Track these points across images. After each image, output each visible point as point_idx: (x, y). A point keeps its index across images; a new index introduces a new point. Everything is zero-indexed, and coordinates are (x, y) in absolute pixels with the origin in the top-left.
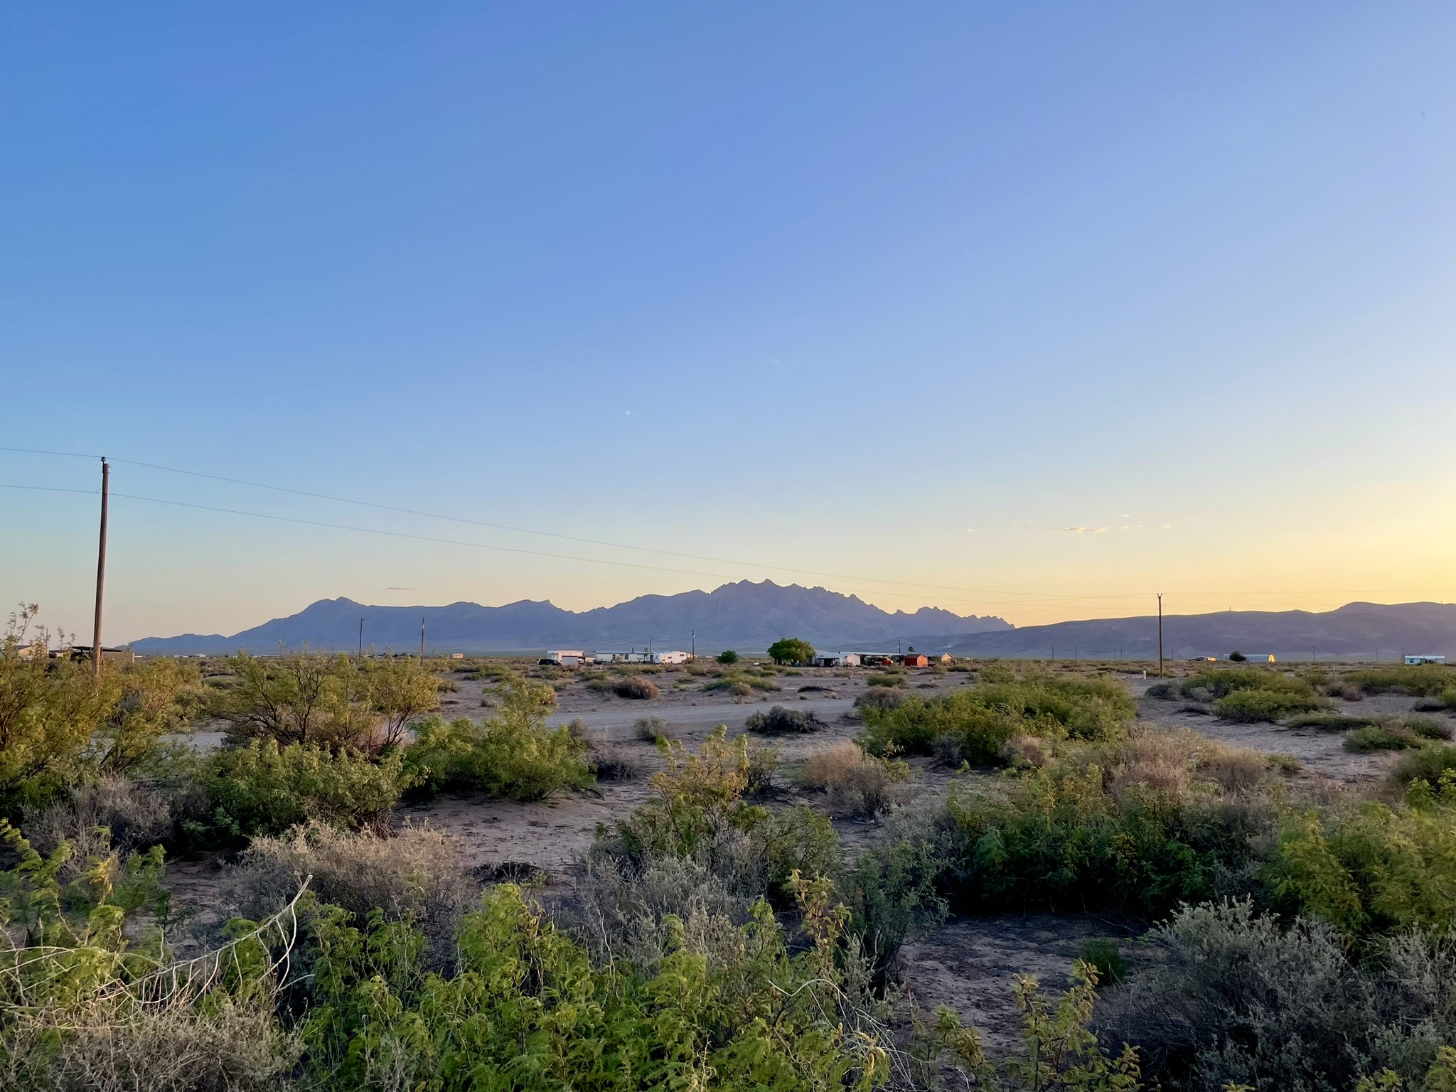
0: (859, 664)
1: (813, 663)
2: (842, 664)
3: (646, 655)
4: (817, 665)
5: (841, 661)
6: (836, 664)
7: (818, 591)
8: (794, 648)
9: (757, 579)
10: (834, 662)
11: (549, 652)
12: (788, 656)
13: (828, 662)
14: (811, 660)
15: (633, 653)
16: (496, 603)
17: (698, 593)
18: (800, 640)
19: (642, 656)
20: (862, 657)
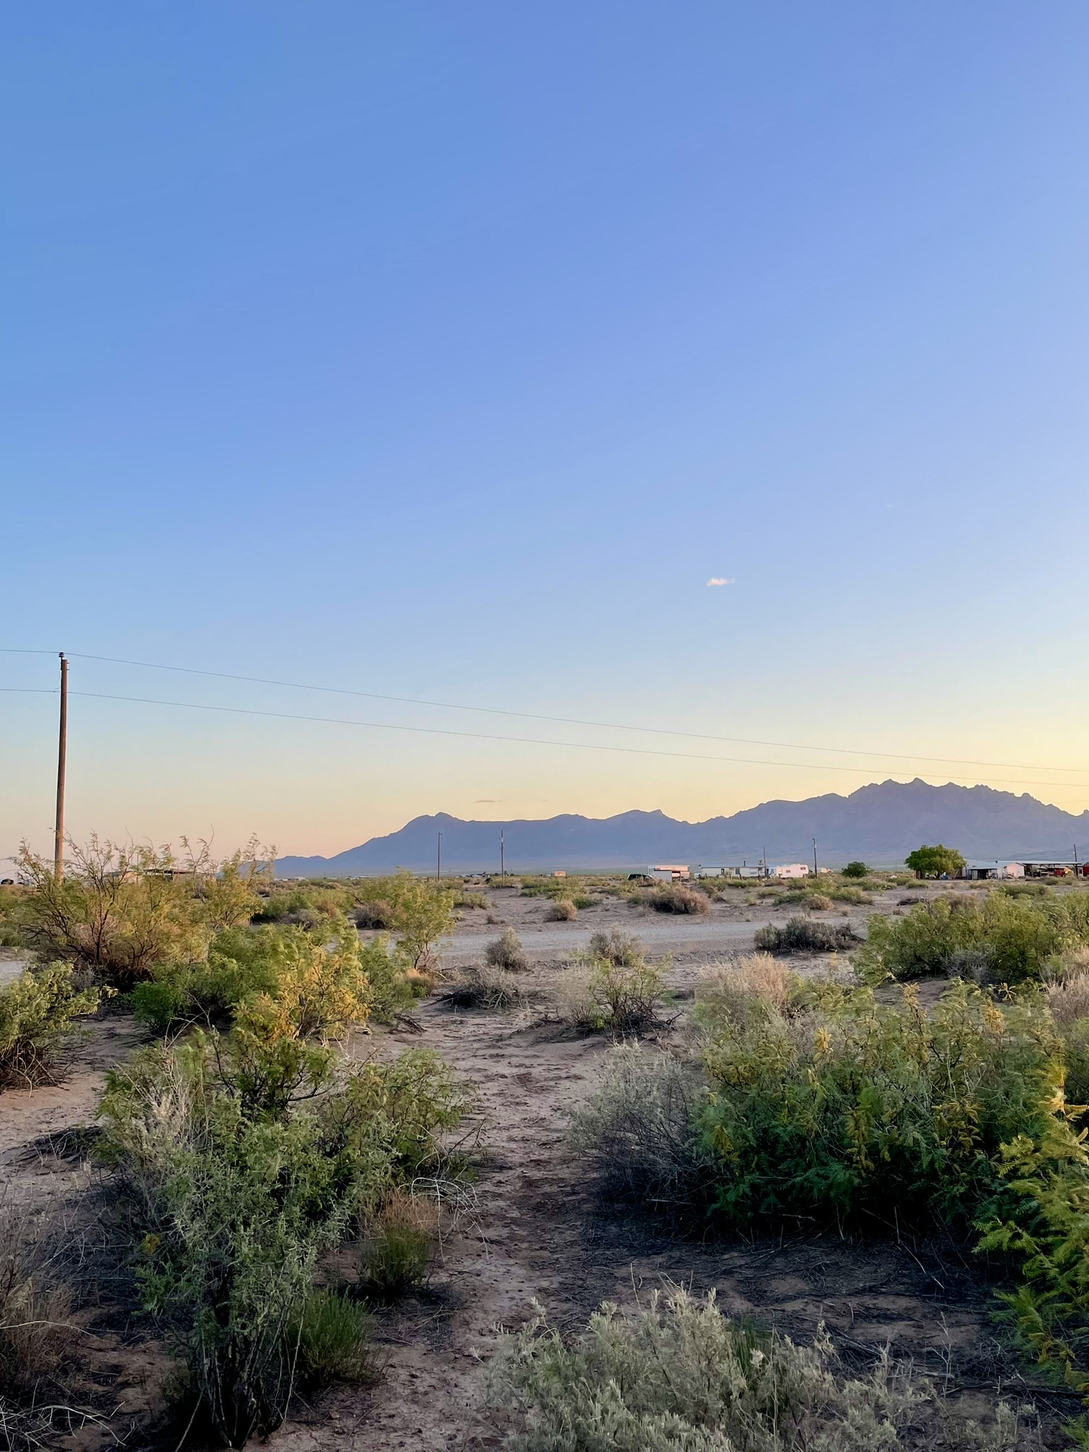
0: (1023, 875)
1: (964, 874)
2: (1000, 876)
3: (760, 869)
4: (970, 878)
5: (1000, 872)
6: (994, 876)
7: (980, 790)
8: (938, 858)
9: (904, 779)
10: (990, 874)
11: (651, 867)
12: (930, 867)
13: (983, 874)
14: (961, 872)
15: (745, 866)
16: (603, 816)
17: (832, 799)
18: (945, 847)
19: (756, 870)
20: (1028, 868)
